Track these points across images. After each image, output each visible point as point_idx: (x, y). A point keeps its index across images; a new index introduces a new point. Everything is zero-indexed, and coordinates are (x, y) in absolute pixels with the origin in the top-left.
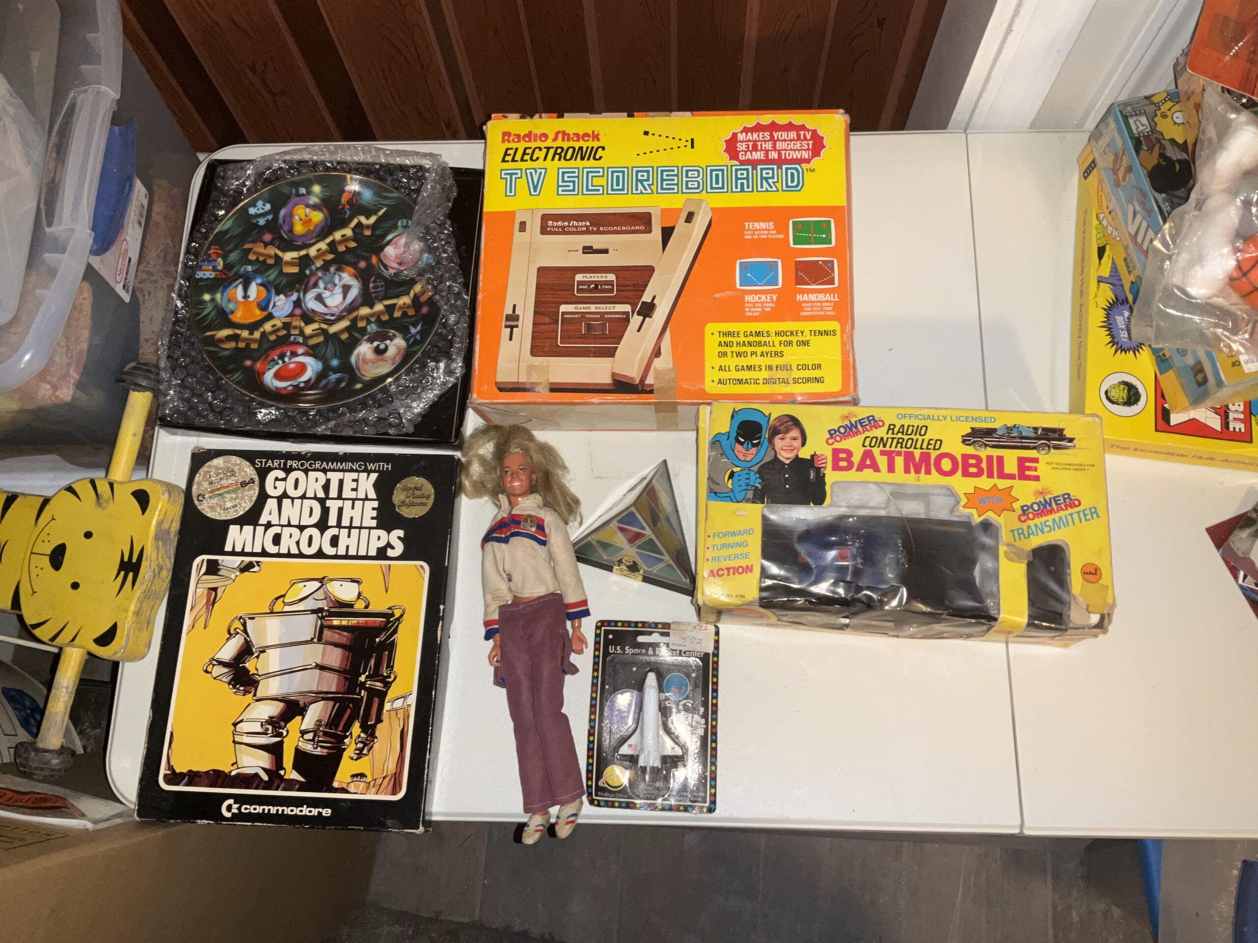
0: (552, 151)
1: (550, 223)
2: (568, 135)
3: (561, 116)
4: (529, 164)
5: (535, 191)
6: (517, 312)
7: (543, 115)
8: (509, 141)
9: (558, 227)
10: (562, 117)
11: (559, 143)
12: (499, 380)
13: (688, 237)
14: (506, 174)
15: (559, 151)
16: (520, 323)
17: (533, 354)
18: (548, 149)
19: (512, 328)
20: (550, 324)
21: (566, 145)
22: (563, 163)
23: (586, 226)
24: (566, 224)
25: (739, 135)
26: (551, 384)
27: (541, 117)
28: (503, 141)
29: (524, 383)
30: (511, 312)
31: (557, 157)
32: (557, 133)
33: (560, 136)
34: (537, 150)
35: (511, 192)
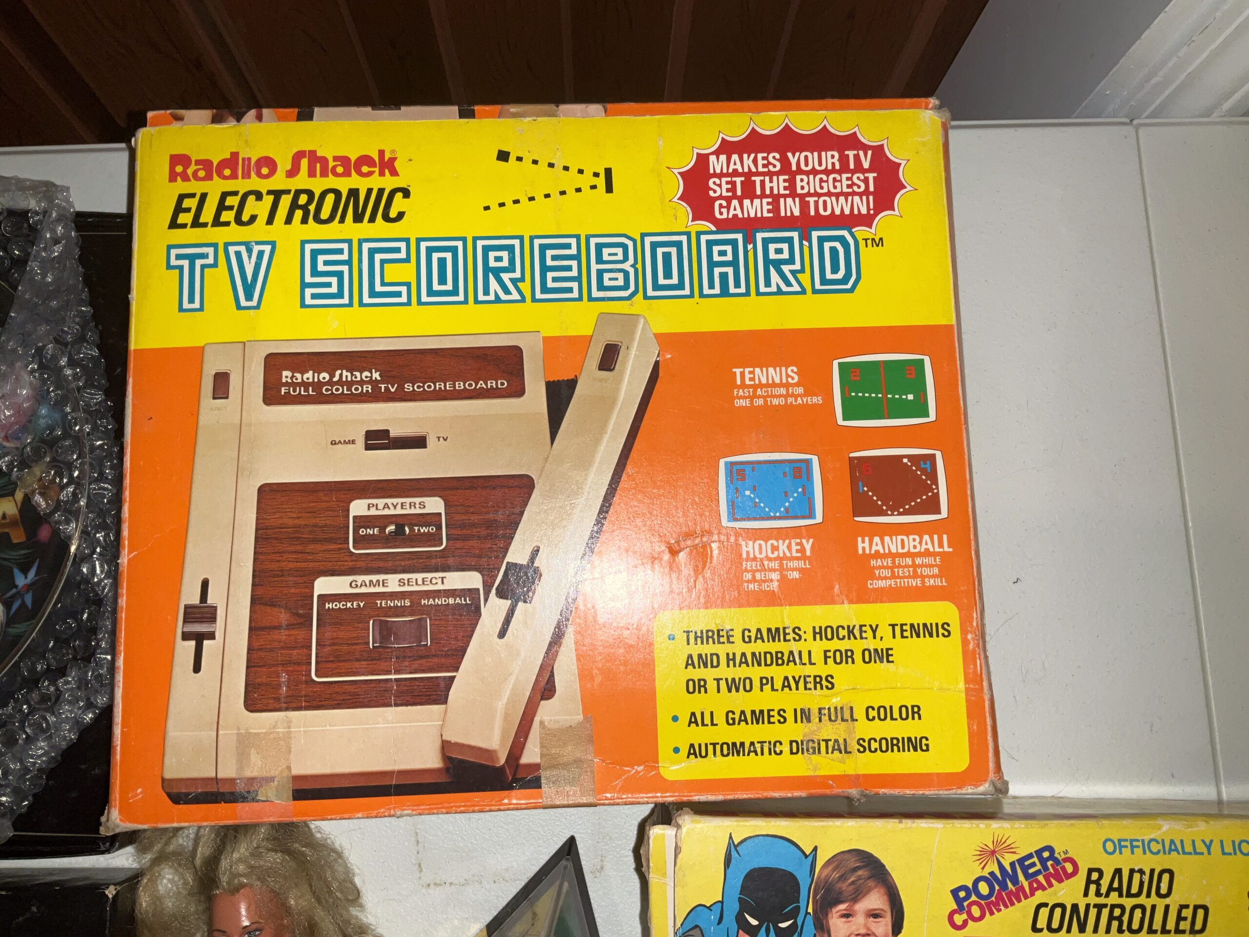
0: (285, 202)
1: (286, 374)
2: (324, 161)
3: (306, 116)
4: (234, 232)
5: (249, 297)
6: (210, 601)
7: (266, 112)
8: (186, 178)
9: (305, 385)
10: (309, 117)
11: (302, 181)
12: (168, 775)
13: (607, 403)
14: (178, 257)
15: (303, 199)
16: (219, 628)
17: (252, 704)
18: (277, 194)
19: (200, 638)
20: (290, 626)
21: (318, 185)
22: (313, 230)
23: (371, 382)
24: (324, 376)
25: (713, 158)
26: (296, 778)
27: (259, 118)
28: (173, 177)
29: (232, 781)
30: (195, 600)
31: (299, 214)
32: (298, 157)
33: (304, 163)
34: (252, 198)
35: (191, 300)
